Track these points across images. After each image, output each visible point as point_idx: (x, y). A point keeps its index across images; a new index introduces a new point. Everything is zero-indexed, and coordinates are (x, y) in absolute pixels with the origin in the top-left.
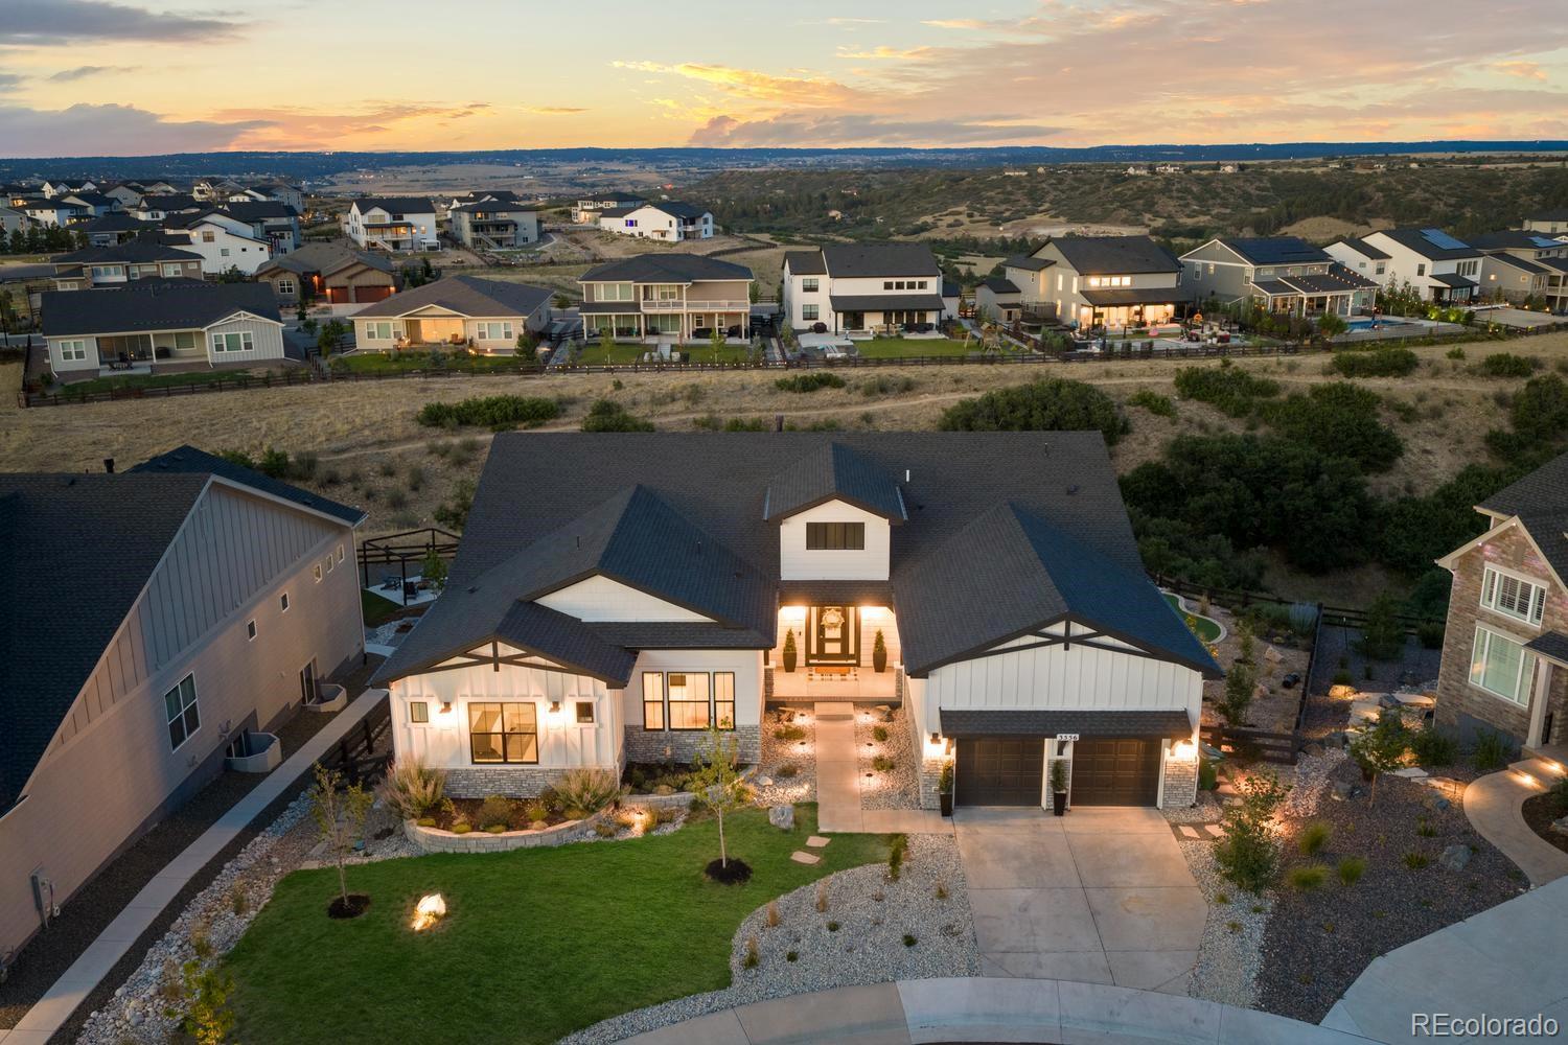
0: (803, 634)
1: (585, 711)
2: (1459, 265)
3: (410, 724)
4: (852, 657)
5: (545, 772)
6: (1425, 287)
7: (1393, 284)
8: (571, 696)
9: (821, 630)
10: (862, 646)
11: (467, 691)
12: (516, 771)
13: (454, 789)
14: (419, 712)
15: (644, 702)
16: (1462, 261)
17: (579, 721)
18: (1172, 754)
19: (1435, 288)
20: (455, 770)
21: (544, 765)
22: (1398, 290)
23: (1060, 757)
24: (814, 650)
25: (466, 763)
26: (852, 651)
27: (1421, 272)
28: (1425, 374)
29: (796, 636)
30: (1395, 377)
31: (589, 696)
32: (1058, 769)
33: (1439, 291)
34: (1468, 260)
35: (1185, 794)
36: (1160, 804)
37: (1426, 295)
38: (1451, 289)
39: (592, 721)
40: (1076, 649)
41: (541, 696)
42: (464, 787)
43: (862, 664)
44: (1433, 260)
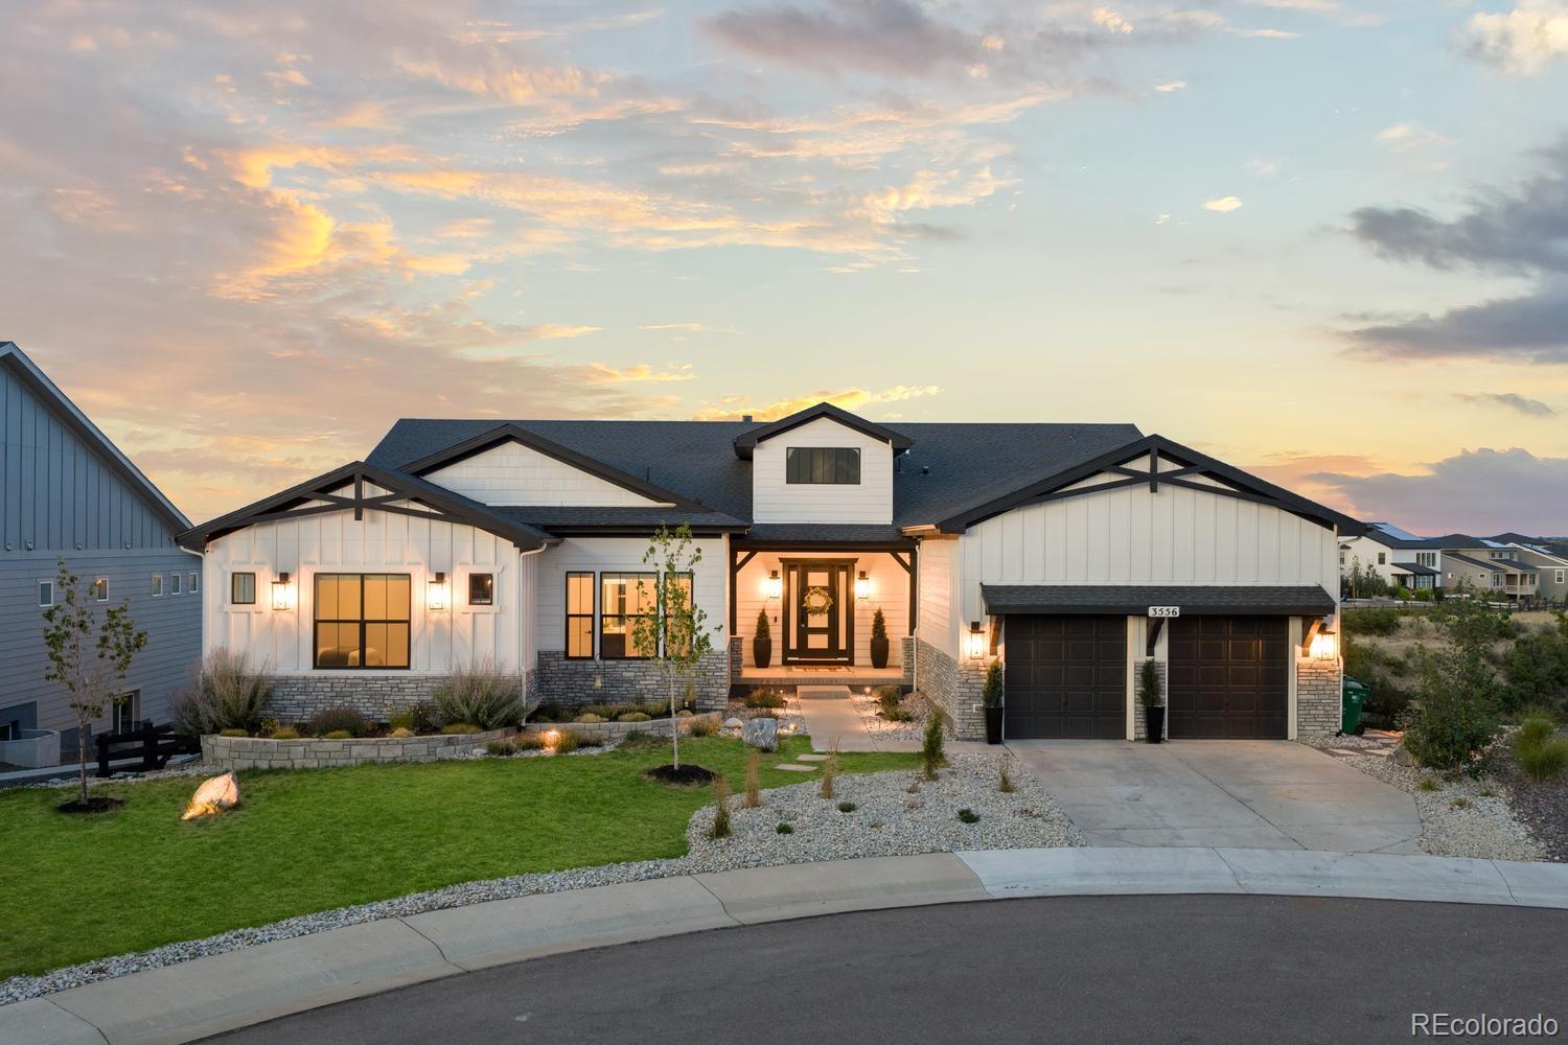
0: (780, 621)
1: (480, 588)
2: (1418, 555)
3: (229, 607)
4: (842, 653)
5: (419, 681)
6: (1387, 574)
7: (1356, 569)
8: (461, 564)
9: (803, 614)
10: (856, 638)
11: (315, 557)
12: (376, 679)
13: (285, 708)
14: (243, 588)
15: (568, 616)
16: (1421, 552)
17: (471, 603)
18: (1306, 654)
19: (1398, 575)
20: (288, 678)
21: (419, 668)
22: (1363, 574)
23: (1150, 658)
24: (793, 645)
25: (305, 668)
26: (842, 645)
27: (1382, 560)
28: (1409, 634)
29: (770, 621)
30: (1379, 636)
31: (488, 564)
32: (1149, 673)
33: (1402, 579)
34: (1426, 551)
35: (1327, 715)
36: (1292, 731)
37: (1390, 582)
38: (1414, 576)
39: (491, 604)
40: (1168, 492)
41: (419, 564)
42: (298, 705)
43: (856, 662)
44: (1392, 548)
